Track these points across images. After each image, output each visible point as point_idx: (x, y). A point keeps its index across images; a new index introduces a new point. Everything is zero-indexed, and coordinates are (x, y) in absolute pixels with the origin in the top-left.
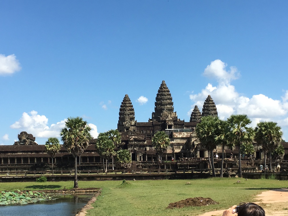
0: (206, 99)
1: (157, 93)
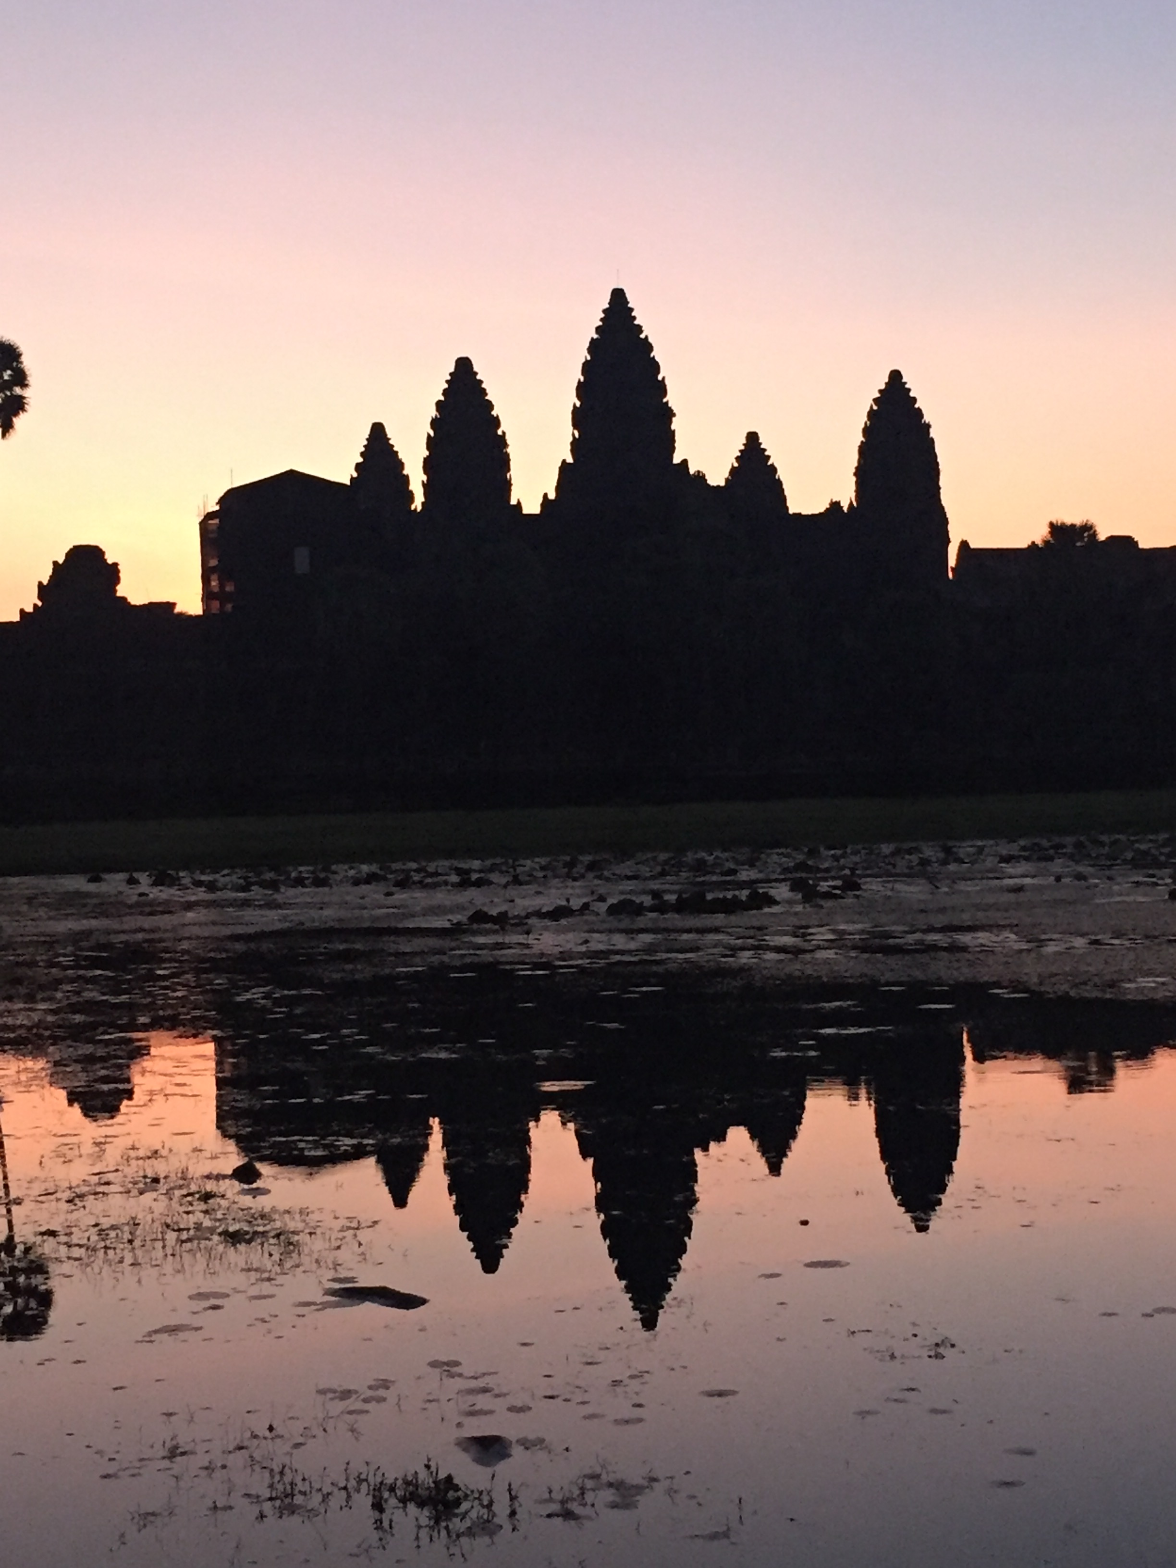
1: (585, 357)
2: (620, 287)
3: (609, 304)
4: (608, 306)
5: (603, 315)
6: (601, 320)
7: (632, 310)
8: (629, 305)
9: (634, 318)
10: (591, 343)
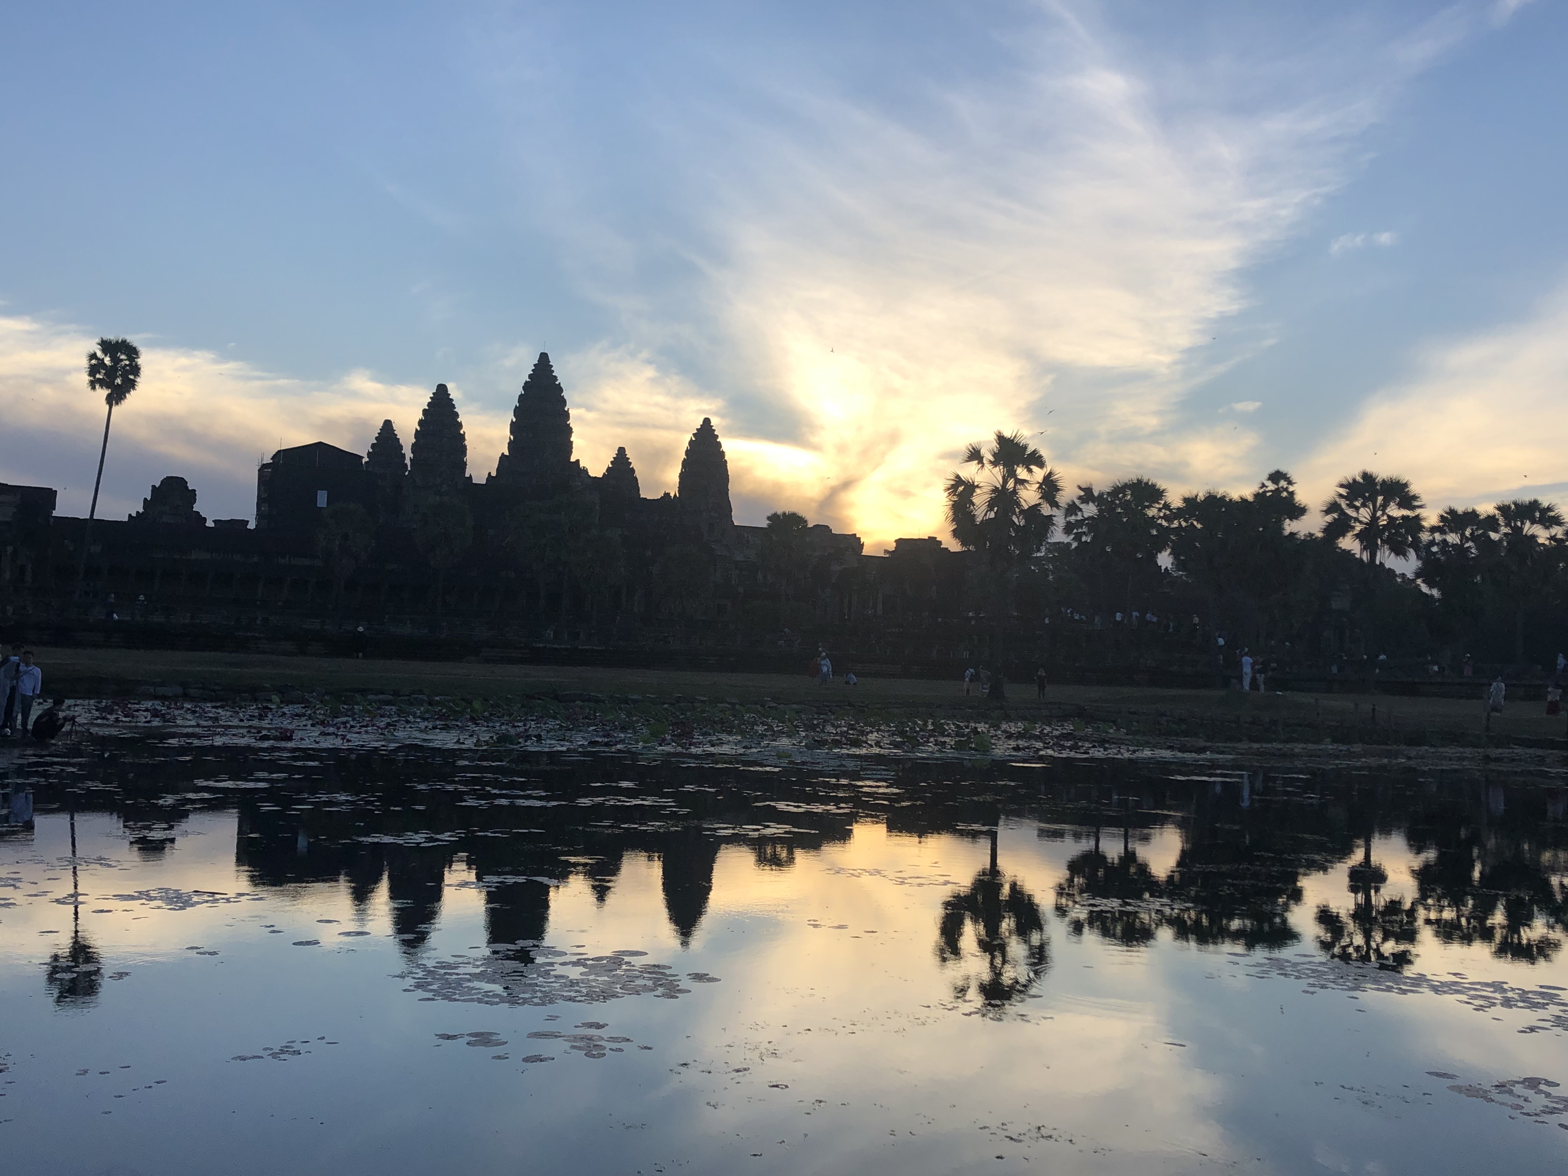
0: (697, 429)
1: (520, 391)
2: (545, 352)
4: (537, 362)
6: (533, 370)
7: (552, 366)
8: (550, 363)
9: (553, 371)
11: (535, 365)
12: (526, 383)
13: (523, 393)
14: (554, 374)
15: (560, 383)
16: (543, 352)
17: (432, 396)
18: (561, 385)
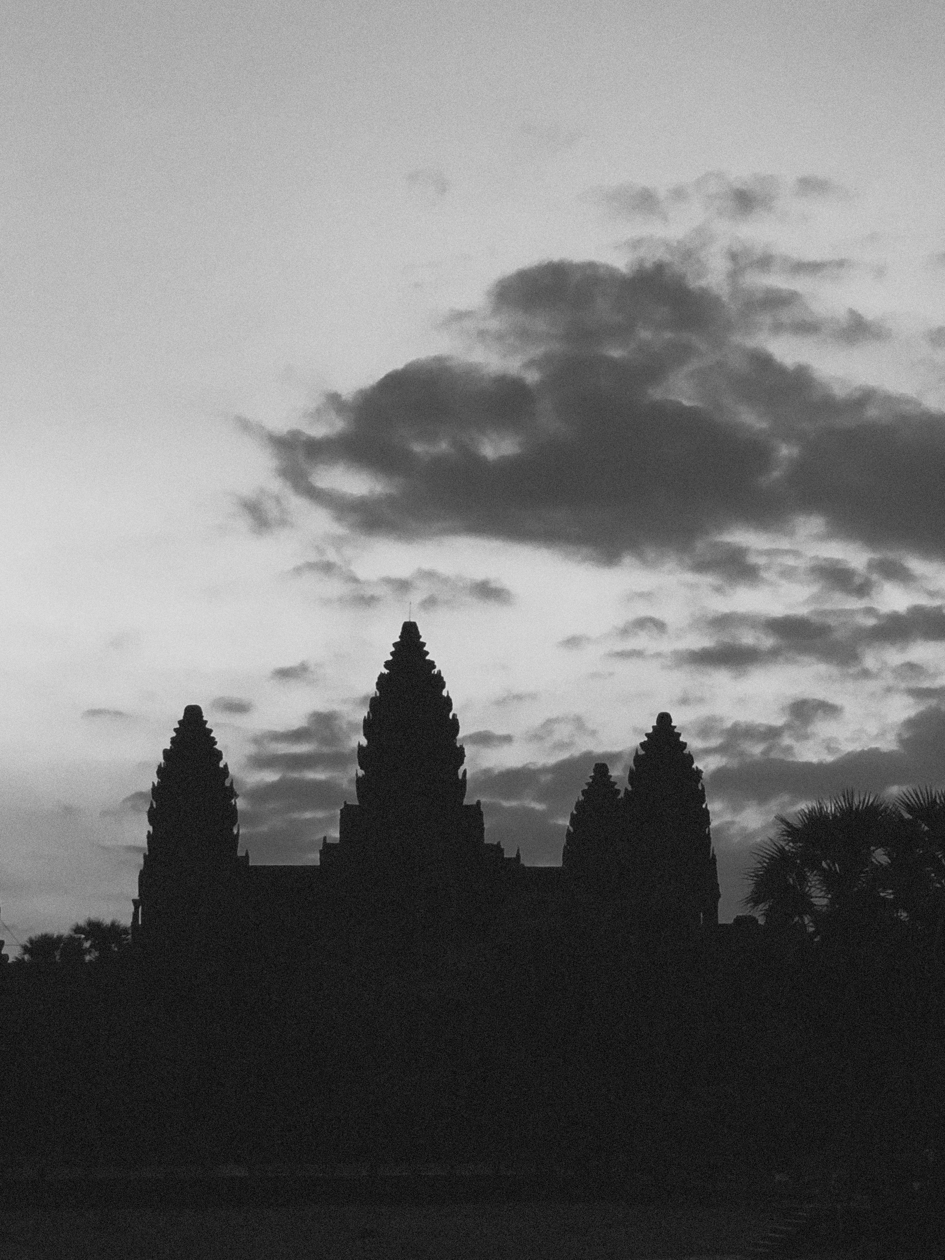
0: (648, 734)
1: (373, 692)
2: (412, 620)
3: (400, 637)
4: (399, 640)
5: (393, 649)
6: (392, 654)
7: (424, 644)
8: (421, 640)
9: (427, 653)
10: (379, 678)
11: (395, 645)
12: (382, 676)
13: (378, 694)
14: (427, 658)
15: (439, 672)
16: (408, 620)
17: (178, 726)
18: (442, 675)
